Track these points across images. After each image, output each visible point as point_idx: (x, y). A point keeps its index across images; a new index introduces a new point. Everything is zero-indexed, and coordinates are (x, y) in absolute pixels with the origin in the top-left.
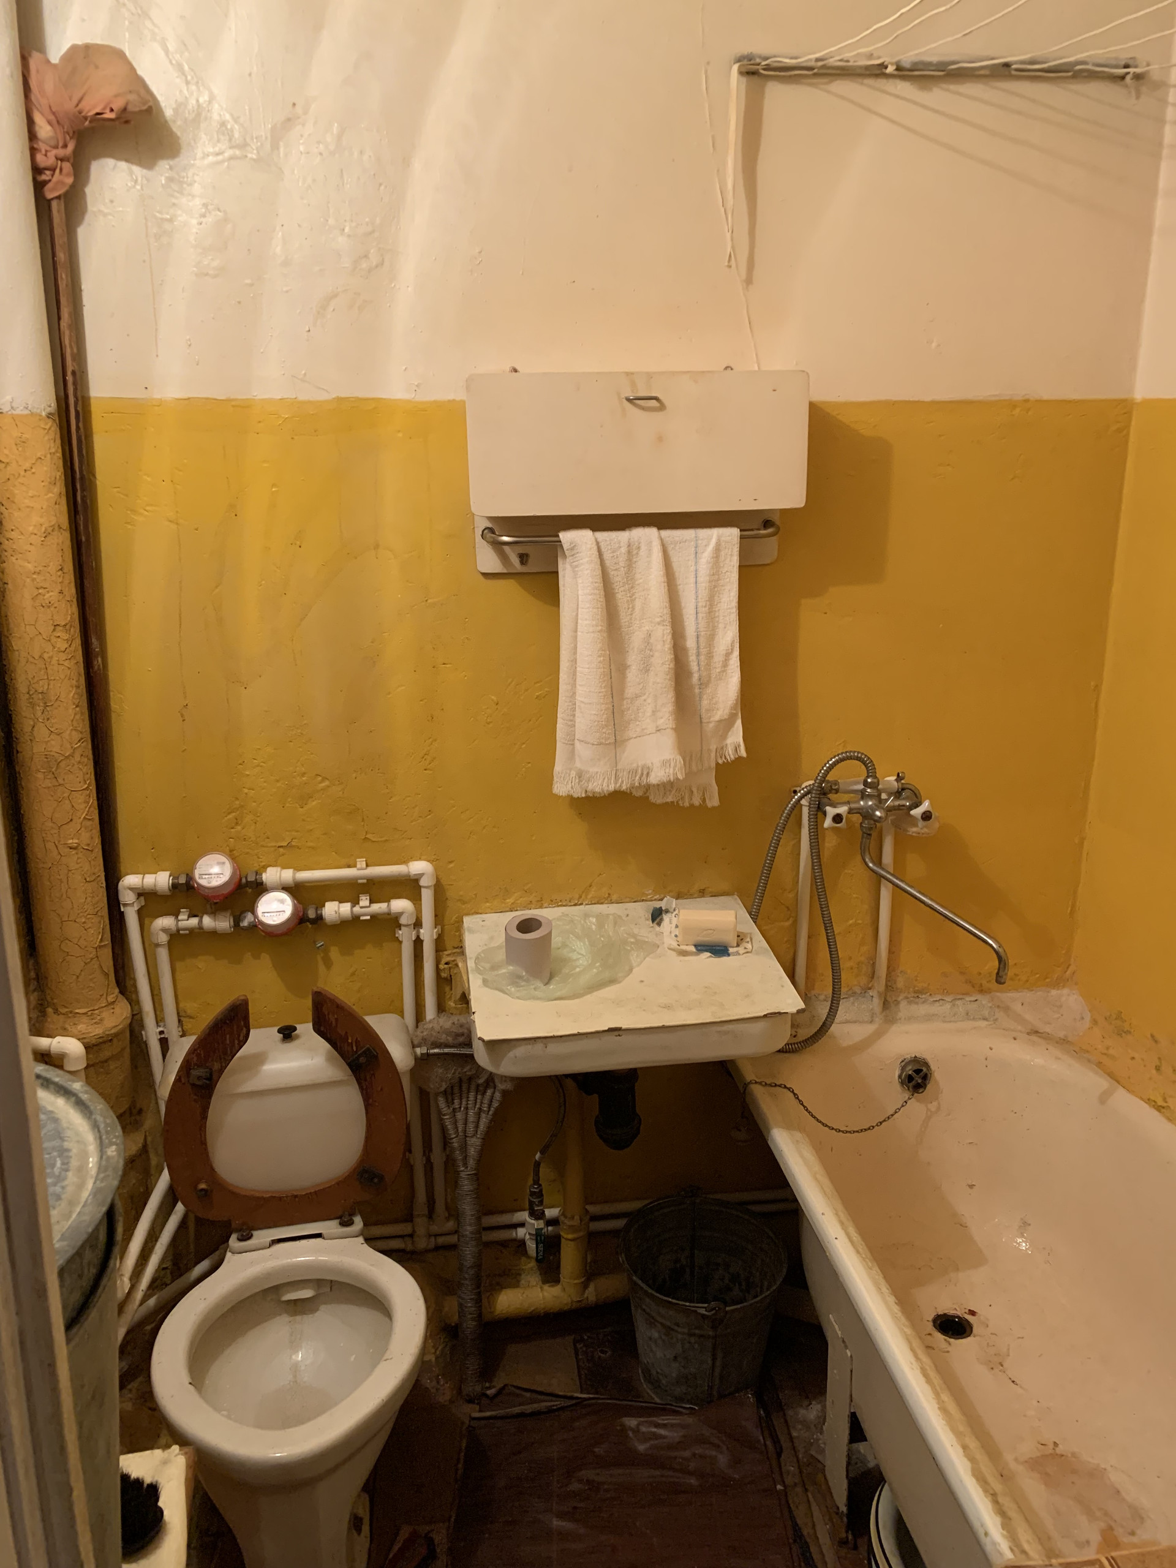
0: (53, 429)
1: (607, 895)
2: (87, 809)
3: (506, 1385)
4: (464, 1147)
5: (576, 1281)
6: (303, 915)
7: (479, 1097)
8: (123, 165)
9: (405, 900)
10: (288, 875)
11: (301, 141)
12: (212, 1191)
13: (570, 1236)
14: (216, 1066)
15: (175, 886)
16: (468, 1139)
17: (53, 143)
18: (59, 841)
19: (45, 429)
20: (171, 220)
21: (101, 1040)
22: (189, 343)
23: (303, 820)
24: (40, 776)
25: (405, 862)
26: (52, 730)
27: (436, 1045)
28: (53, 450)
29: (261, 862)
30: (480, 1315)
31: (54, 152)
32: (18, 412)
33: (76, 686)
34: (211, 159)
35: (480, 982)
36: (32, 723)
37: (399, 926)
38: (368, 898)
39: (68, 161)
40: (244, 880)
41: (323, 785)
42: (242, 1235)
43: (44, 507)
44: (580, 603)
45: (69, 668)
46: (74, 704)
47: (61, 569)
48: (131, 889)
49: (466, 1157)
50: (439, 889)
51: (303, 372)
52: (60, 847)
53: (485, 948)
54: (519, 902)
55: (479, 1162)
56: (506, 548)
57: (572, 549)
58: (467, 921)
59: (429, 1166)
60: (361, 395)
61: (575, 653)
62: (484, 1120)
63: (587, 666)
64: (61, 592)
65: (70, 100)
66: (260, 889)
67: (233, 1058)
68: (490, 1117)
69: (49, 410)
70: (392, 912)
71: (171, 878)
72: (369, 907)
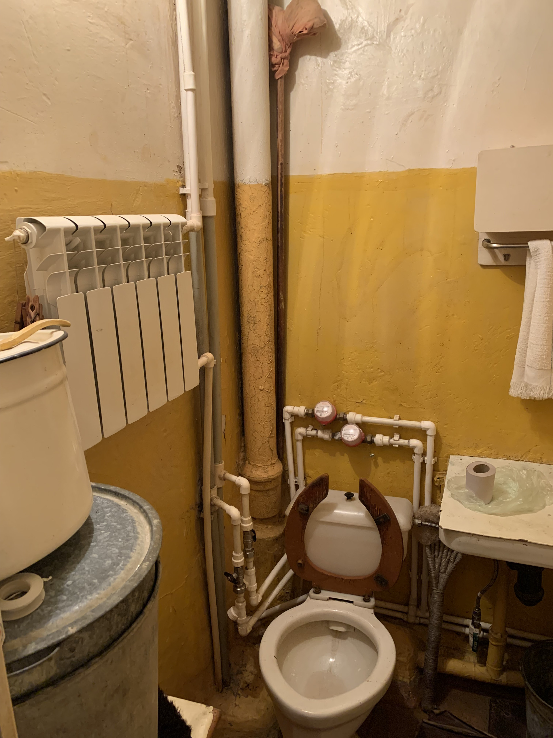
0: (267, 191)
1: (540, 458)
2: (269, 373)
3: (445, 711)
4: (437, 578)
5: (495, 669)
6: (365, 439)
7: (449, 553)
8: (313, 57)
9: (418, 440)
10: (358, 417)
11: (403, 30)
12: (304, 565)
13: (494, 643)
14: (311, 506)
15: (307, 414)
16: (440, 573)
17: (280, 51)
18: (256, 386)
19: (263, 191)
20: (333, 83)
21: (266, 480)
22: (337, 145)
23: (370, 391)
24: (250, 355)
25: (420, 420)
26: (256, 335)
27: (426, 520)
28: (267, 202)
29: (348, 409)
30: (436, 669)
31: (281, 55)
32: (252, 183)
33: (269, 315)
34: (356, 48)
35: (449, 493)
36: (248, 331)
37: (414, 454)
38: (399, 436)
39: (287, 59)
40: (338, 416)
41: (381, 374)
42: (316, 591)
43: (260, 229)
44: (537, 284)
45: (266, 307)
46: (267, 323)
47: (266, 259)
48: (288, 412)
49: (438, 583)
50: (437, 438)
51: (392, 157)
52: (256, 389)
53: (458, 475)
54: (484, 453)
55: (445, 587)
56: (496, 251)
57: (536, 252)
58: (452, 458)
59: (419, 581)
60: (421, 167)
61: (531, 314)
62: (450, 567)
63: (537, 322)
64: (265, 270)
65: (289, 27)
66: (345, 422)
67: (319, 503)
68: (454, 565)
69: (266, 182)
70: (410, 445)
71: (306, 410)
72: (398, 440)
